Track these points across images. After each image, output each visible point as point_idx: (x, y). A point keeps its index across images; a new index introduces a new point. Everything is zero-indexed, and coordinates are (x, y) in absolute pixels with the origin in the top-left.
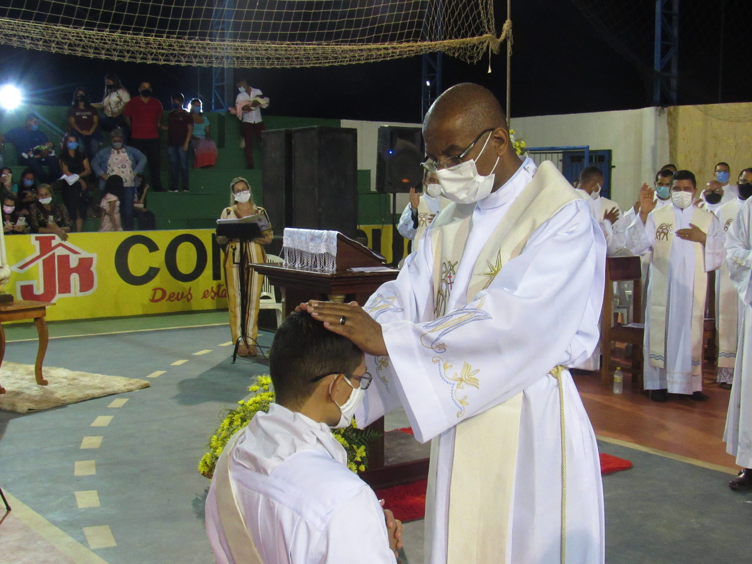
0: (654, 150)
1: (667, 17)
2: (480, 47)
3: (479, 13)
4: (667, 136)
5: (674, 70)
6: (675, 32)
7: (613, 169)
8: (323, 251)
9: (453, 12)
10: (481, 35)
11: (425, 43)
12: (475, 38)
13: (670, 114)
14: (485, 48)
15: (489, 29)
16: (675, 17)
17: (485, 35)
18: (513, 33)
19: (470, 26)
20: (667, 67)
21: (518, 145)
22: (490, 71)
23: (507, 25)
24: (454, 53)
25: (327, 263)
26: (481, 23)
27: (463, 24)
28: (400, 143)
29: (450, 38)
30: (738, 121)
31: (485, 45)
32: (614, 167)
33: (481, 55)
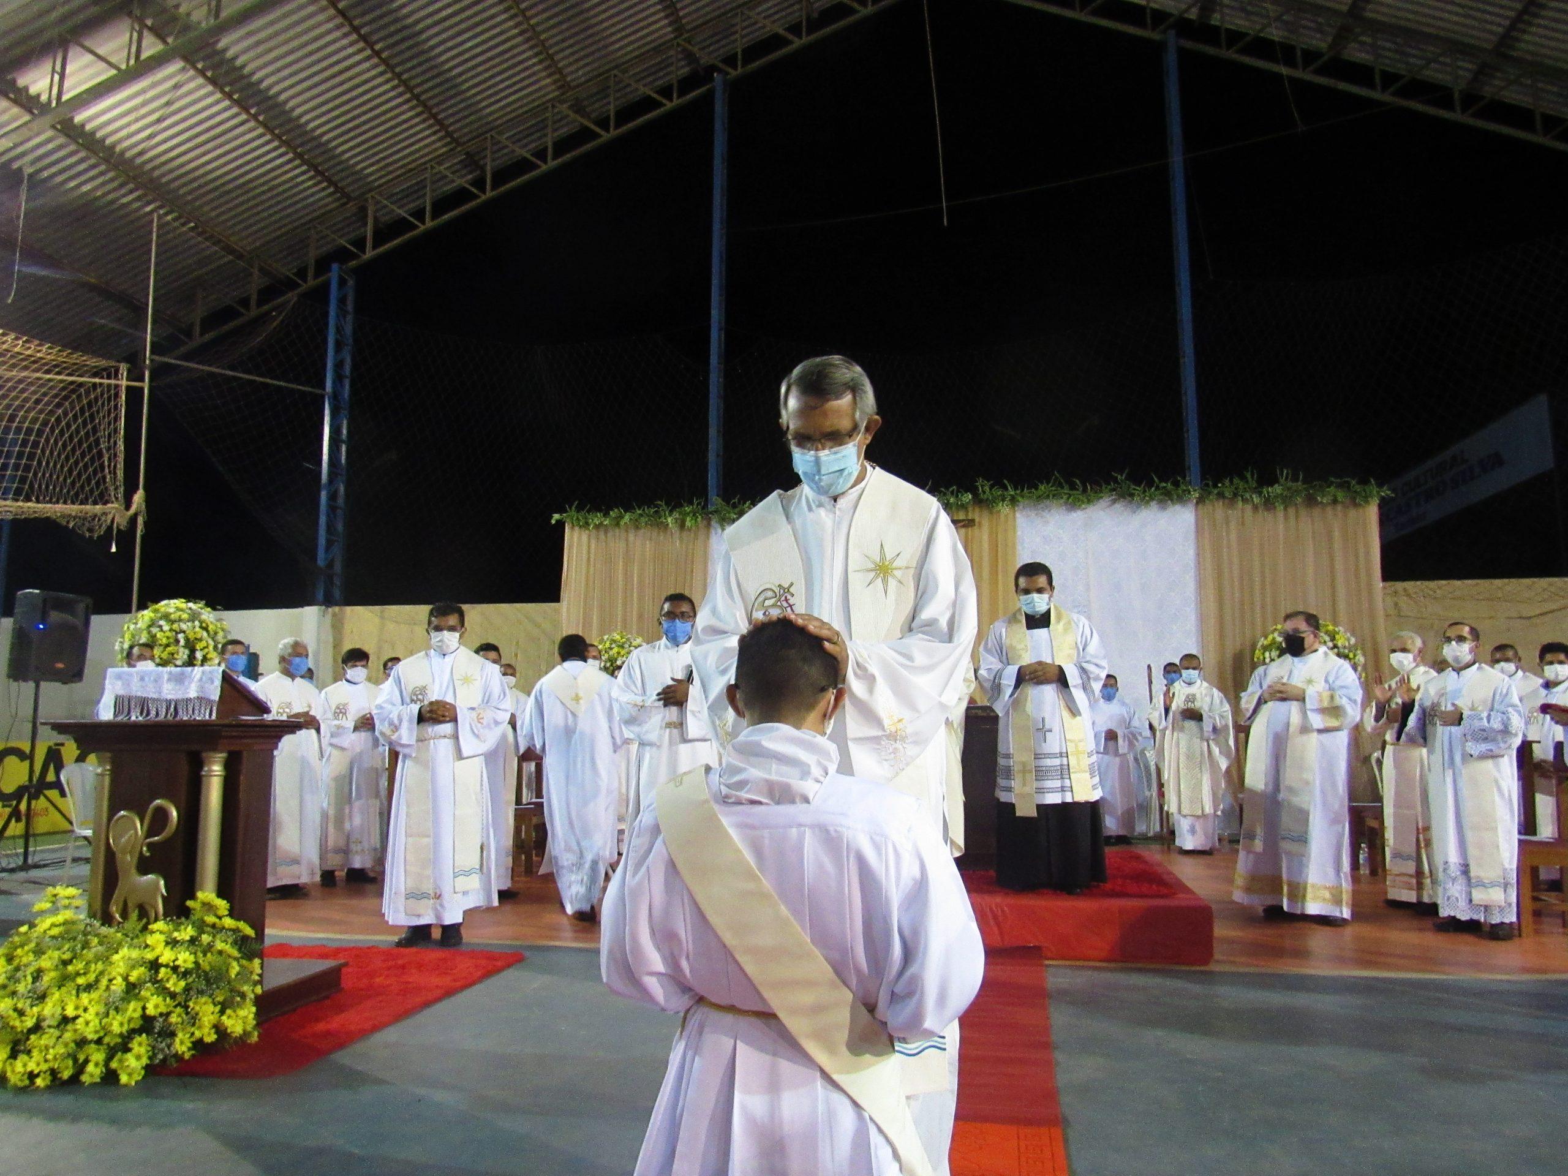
1: (332, 508)
2: (103, 518)
3: (104, 478)
4: (331, 640)
5: (338, 567)
6: (340, 527)
8: (193, 694)
9: (70, 471)
10: (105, 503)
11: (29, 504)
12: (98, 507)
13: (334, 615)
14: (109, 521)
15: (117, 498)
16: (339, 512)
17: (109, 505)
18: (147, 507)
19: (92, 491)
20: (330, 565)
22: (114, 549)
23: (139, 497)
24: (68, 522)
26: (106, 489)
27: (82, 487)
28: (55, 616)
29: (65, 503)
30: (415, 624)
31: (110, 517)
33: (104, 528)
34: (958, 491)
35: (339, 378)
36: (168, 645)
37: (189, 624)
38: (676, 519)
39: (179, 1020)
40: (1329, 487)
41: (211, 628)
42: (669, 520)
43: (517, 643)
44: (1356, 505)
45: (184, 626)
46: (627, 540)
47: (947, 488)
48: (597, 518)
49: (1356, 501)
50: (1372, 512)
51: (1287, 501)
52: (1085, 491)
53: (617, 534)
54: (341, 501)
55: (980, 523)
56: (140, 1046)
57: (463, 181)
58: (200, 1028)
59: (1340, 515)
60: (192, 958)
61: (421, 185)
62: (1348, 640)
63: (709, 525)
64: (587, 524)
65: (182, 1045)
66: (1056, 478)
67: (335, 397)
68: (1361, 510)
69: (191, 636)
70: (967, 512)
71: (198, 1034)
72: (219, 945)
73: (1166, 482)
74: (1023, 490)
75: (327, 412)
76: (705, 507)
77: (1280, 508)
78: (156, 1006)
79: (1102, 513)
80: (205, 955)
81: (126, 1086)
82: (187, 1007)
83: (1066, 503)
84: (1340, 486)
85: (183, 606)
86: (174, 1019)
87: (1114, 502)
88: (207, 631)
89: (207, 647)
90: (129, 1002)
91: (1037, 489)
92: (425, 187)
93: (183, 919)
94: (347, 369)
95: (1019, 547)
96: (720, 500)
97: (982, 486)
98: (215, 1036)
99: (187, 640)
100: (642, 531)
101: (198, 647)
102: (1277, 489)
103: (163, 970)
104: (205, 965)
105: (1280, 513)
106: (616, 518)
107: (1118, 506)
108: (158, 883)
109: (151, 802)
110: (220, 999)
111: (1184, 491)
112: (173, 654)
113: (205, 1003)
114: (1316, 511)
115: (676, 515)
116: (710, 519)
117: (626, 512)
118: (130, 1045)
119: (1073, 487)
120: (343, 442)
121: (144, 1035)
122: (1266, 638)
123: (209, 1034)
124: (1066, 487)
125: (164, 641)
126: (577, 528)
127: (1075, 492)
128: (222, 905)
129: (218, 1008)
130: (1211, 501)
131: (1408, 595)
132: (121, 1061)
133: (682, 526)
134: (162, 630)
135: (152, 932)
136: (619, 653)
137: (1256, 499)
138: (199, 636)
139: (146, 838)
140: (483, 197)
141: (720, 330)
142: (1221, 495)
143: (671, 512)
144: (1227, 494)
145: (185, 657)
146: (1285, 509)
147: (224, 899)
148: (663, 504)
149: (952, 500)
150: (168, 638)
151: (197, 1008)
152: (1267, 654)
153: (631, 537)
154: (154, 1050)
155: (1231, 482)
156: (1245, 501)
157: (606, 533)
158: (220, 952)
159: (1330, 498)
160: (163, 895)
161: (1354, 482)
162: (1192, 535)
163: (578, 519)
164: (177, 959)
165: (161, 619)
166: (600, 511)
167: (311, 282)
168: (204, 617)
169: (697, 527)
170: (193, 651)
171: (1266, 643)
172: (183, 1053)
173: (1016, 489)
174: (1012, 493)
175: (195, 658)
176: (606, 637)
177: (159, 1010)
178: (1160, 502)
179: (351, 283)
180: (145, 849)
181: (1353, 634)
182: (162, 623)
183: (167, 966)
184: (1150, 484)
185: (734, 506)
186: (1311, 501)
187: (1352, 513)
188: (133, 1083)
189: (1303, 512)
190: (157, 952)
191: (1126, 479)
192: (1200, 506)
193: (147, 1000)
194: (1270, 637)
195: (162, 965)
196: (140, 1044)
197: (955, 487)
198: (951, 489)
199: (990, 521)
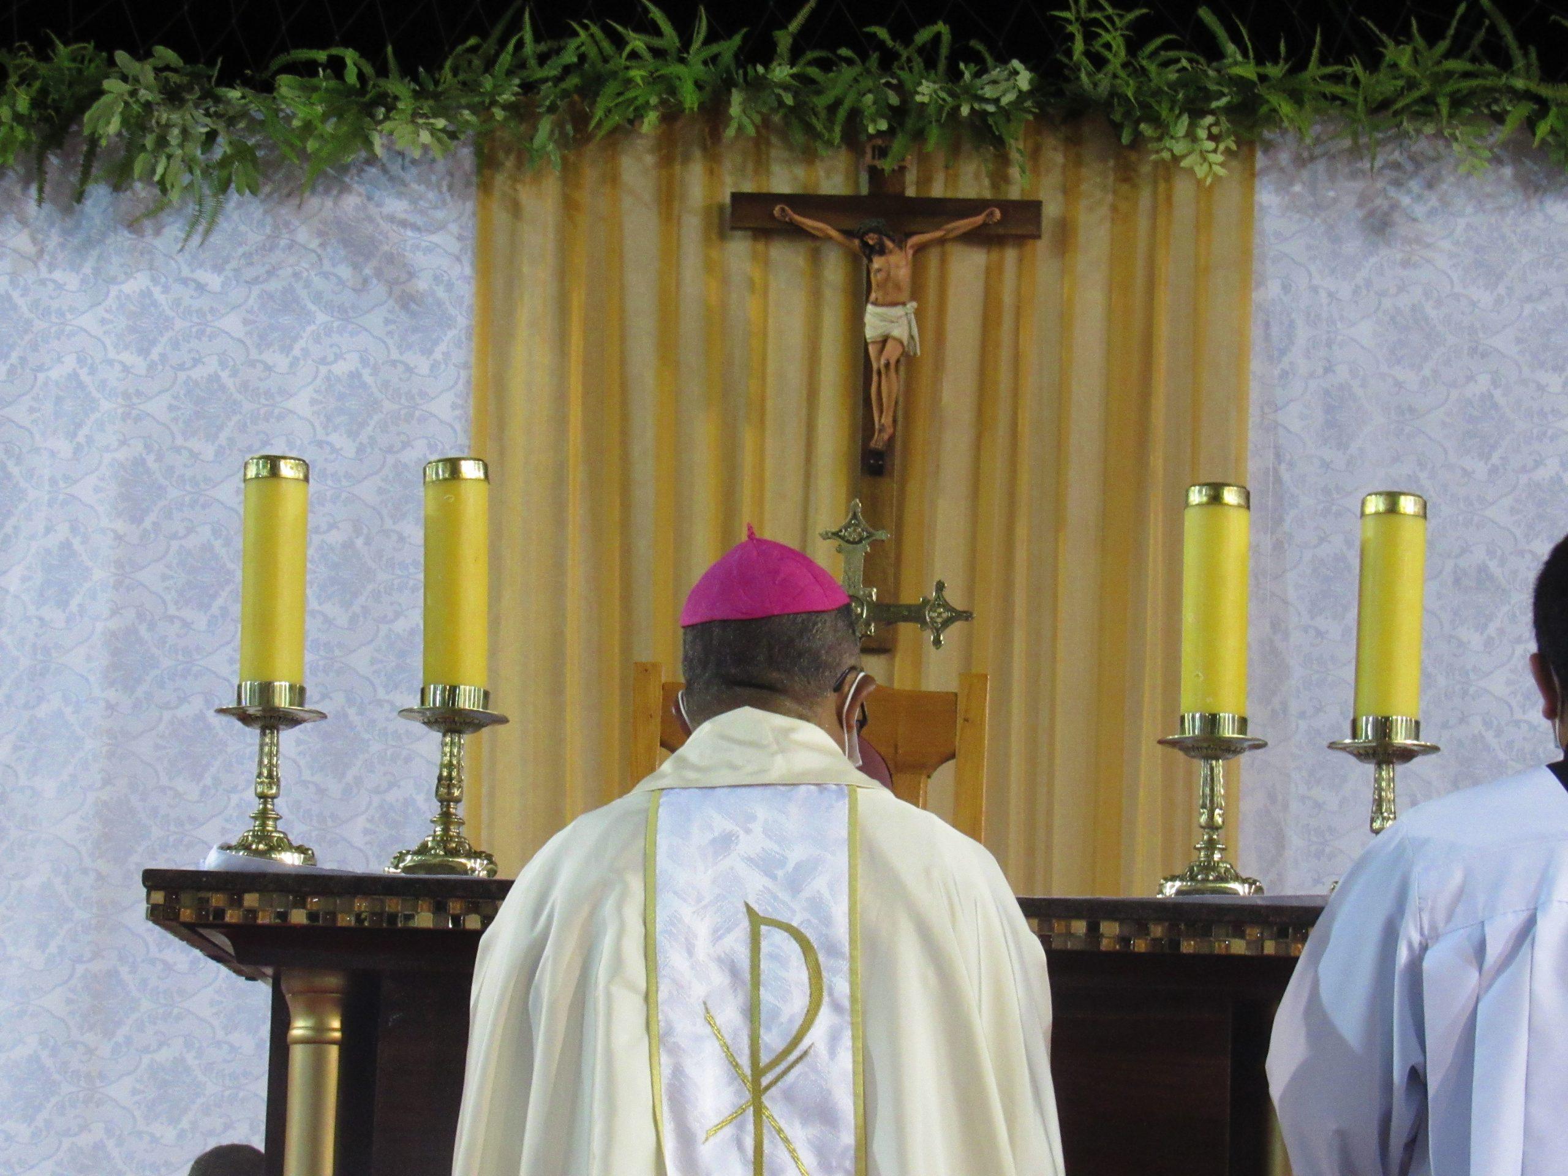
34: (961, 45)
47: (904, 34)
66: (1477, 15)
70: (1003, 159)
74: (1299, 65)
91: (1373, 62)
95: (1262, 368)
97: (1090, 30)
119: (1556, 62)
124: (1522, 61)
149: (926, 91)
173: (1264, 54)
174: (1248, 71)
197: (941, 27)
198: (923, 36)
199: (1120, 216)
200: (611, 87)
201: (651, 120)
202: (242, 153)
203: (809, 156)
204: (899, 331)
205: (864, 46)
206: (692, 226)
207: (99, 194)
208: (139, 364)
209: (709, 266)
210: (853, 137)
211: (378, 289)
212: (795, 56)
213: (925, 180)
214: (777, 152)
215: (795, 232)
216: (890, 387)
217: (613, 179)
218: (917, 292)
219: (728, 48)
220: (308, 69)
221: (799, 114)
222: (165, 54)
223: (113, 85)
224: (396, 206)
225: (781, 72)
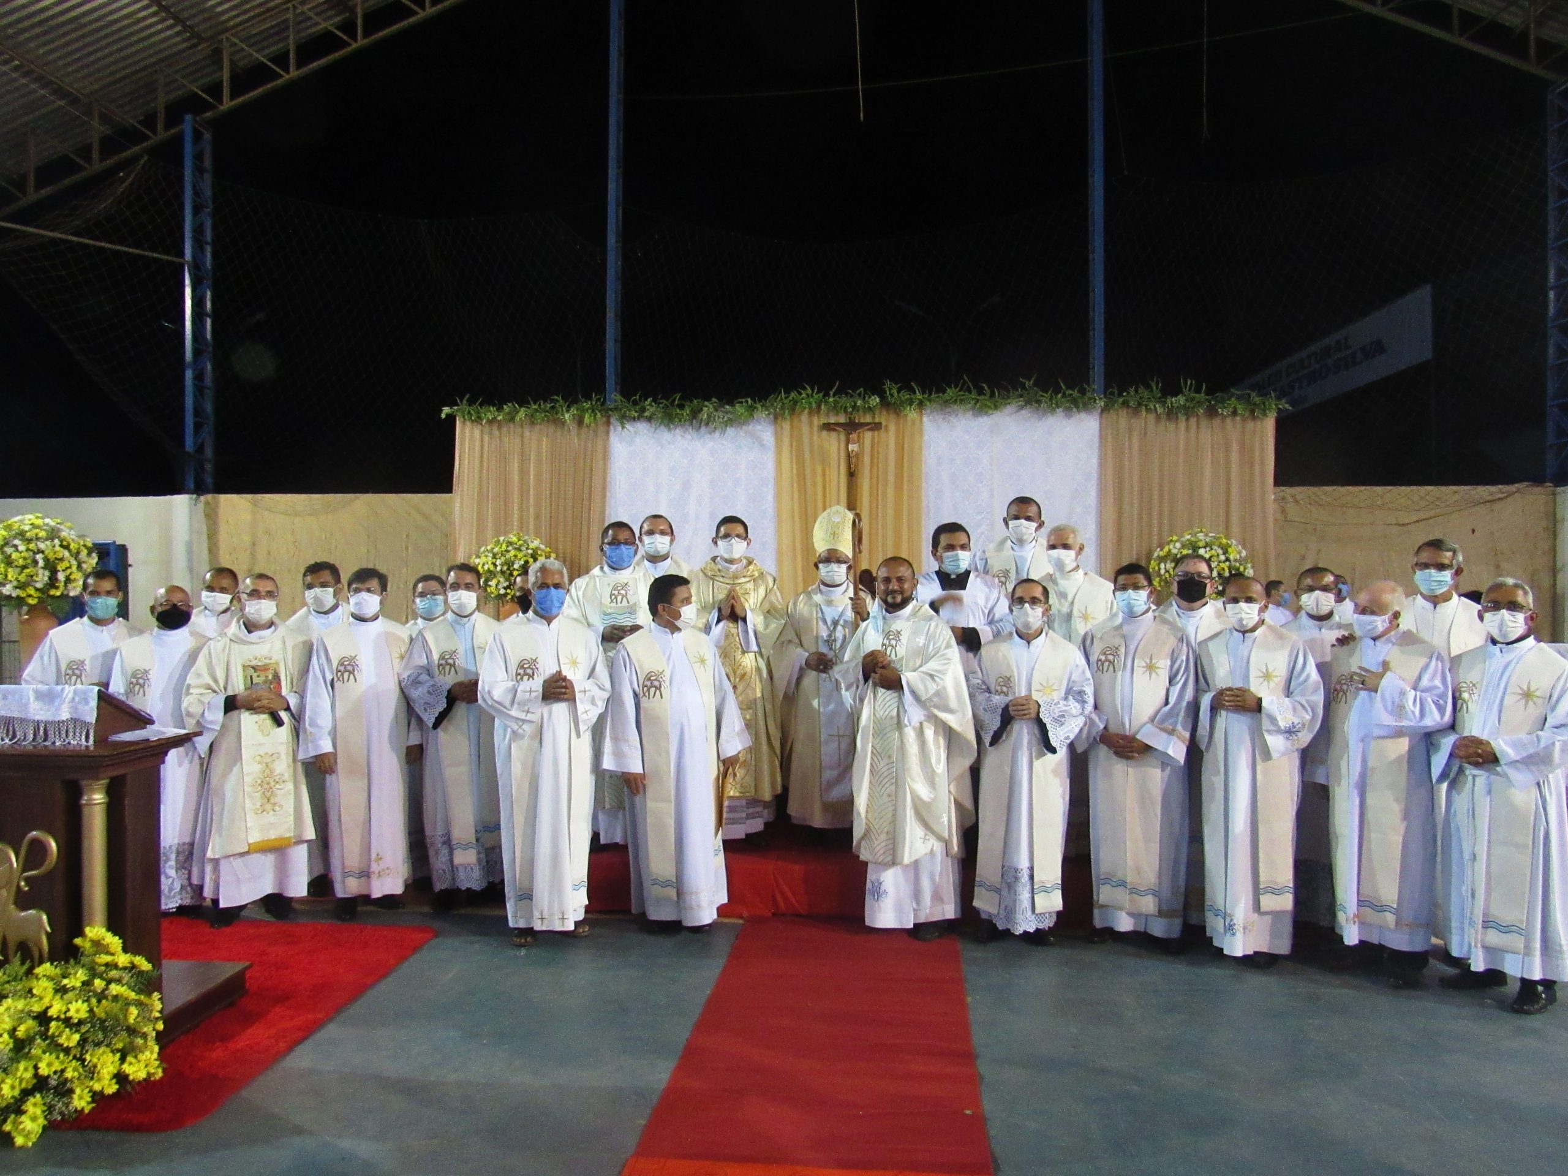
0: (189, 546)
1: (199, 389)
4: (204, 529)
5: (209, 452)
6: (209, 407)
7: (130, 570)
8: (65, 715)
13: (207, 503)
16: (207, 391)
20: (200, 449)
21: (82, 543)
25: (71, 734)
30: (296, 515)
32: (130, 565)
34: (865, 393)
35: (199, 244)
36: (24, 567)
37: (48, 543)
38: (573, 415)
39: (76, 1074)
40: (1229, 399)
41: (73, 546)
42: (567, 416)
43: (408, 536)
44: (1254, 418)
45: (42, 546)
46: (522, 436)
47: (854, 390)
48: (490, 413)
49: (1254, 412)
50: (1269, 425)
51: (1188, 411)
52: (992, 395)
53: (512, 429)
54: (208, 380)
55: (886, 427)
56: (34, 1107)
57: (328, 23)
58: (99, 1080)
59: (1239, 426)
60: (85, 1007)
61: (282, 28)
62: (1240, 553)
63: (608, 423)
64: (479, 418)
65: (81, 1101)
66: (965, 382)
67: (196, 268)
68: (1259, 423)
69: (51, 556)
70: (874, 414)
71: (97, 1087)
72: (115, 989)
73: (1073, 390)
74: (930, 394)
75: (187, 281)
76: (603, 404)
77: (1182, 418)
78: (49, 1065)
79: (1008, 419)
80: (99, 1001)
81: (21, 1148)
82: (84, 1060)
83: (973, 408)
84: (1239, 398)
85: (39, 522)
86: (69, 1074)
87: (1021, 408)
88: (69, 550)
89: (70, 567)
90: (19, 1062)
91: (944, 393)
92: (287, 28)
93: (72, 961)
94: (209, 235)
95: (925, 452)
96: (619, 397)
97: (890, 389)
98: (117, 1087)
99: (46, 560)
100: (537, 428)
101: (59, 568)
102: (1181, 400)
103: (53, 1024)
104: (100, 1012)
105: (1182, 425)
106: (509, 414)
107: (1025, 413)
108: (40, 919)
109: (26, 834)
110: (120, 1045)
111: (1090, 399)
112: (32, 576)
113: (104, 1052)
114: (1217, 422)
115: (573, 411)
116: (609, 417)
117: (520, 406)
118: (24, 1107)
119: (981, 392)
120: (208, 315)
121: (38, 1096)
122: (1162, 550)
123: (110, 1085)
124: (974, 392)
125: (21, 562)
126: (468, 423)
127: (982, 397)
128: (114, 942)
129: (118, 1055)
130: (1117, 410)
131: (1296, 502)
132: (16, 1124)
133: (580, 422)
134: (17, 550)
135: (37, 978)
136: (515, 556)
137: (1160, 410)
138: (60, 556)
139: (24, 870)
140: (354, 46)
141: (617, 206)
142: (1125, 404)
143: (569, 407)
144: (1131, 404)
145: (46, 579)
146: (1187, 419)
147: (115, 934)
148: (560, 399)
149: (859, 403)
150: (25, 559)
151: (95, 1060)
152: (1162, 566)
153: (527, 434)
154: (50, 1109)
155: (1136, 391)
156: (1148, 410)
157: (500, 427)
158: (116, 998)
159: (1231, 410)
160: (47, 932)
161: (1253, 394)
162: (1096, 444)
163: (469, 412)
164: (68, 1010)
165: (15, 537)
166: (494, 405)
167: (162, 134)
168: (64, 534)
169: (596, 423)
170: (54, 572)
171: (1162, 554)
172: (83, 1109)
173: (924, 393)
174: (921, 397)
175: (57, 580)
176: (502, 539)
177: (53, 1069)
178: (1068, 412)
179: (207, 136)
180: (23, 883)
181: (1244, 548)
182: (17, 542)
183: (58, 1019)
184: (1057, 391)
185: (635, 403)
186: (1212, 413)
187: (1250, 425)
188: (30, 1144)
189: (1204, 423)
190: (46, 1002)
191: (1035, 384)
192: (1104, 415)
193: (40, 1059)
194: (1166, 549)
195: (51, 1019)
196: (35, 1105)
197: (862, 389)
198: (858, 392)
199: (897, 424)
200: (799, 404)
201: (806, 411)
202: (730, 420)
203: (837, 415)
204: (855, 449)
205: (847, 394)
206: (815, 429)
207: (703, 429)
208: (712, 459)
209: (819, 437)
210: (845, 411)
211: (756, 444)
212: (834, 395)
213: (859, 418)
214: (831, 414)
215: (835, 430)
216: (853, 460)
217: (800, 420)
218: (858, 441)
219: (821, 395)
220: (742, 403)
221: (835, 407)
222: (714, 400)
223: (705, 409)
224: (759, 427)
225: (831, 400)
